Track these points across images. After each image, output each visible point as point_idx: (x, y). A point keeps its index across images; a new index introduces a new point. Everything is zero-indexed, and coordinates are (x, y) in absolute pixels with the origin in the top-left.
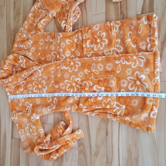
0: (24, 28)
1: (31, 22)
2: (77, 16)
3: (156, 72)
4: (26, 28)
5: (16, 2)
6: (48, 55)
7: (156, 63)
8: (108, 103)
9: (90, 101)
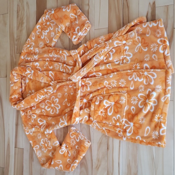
0: (31, 39)
1: (39, 34)
2: (88, 30)
3: (167, 90)
4: (33, 39)
5: (20, 10)
7: (167, 81)
8: (117, 120)
9: (101, 115)
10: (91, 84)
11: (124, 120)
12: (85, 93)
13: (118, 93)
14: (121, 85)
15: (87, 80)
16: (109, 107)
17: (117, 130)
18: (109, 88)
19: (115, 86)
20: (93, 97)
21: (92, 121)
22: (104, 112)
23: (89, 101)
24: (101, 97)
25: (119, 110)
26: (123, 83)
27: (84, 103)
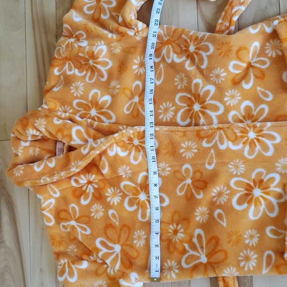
6: (164, 104)
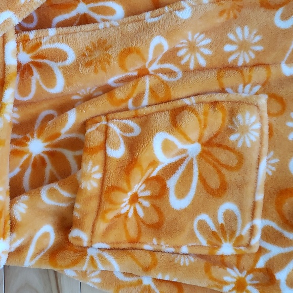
8: (222, 228)
9: (131, 214)
10: (72, 57)
11: (259, 223)
12: (32, 110)
13: (218, 97)
14: (231, 59)
15: (50, 39)
16: (171, 169)
17: (227, 279)
18: (165, 78)
19: (203, 62)
20: (83, 127)
21: (83, 251)
22: (148, 193)
23: (59, 150)
24: (131, 123)
25: (231, 177)
26: (244, 46)
27: (28, 159)
